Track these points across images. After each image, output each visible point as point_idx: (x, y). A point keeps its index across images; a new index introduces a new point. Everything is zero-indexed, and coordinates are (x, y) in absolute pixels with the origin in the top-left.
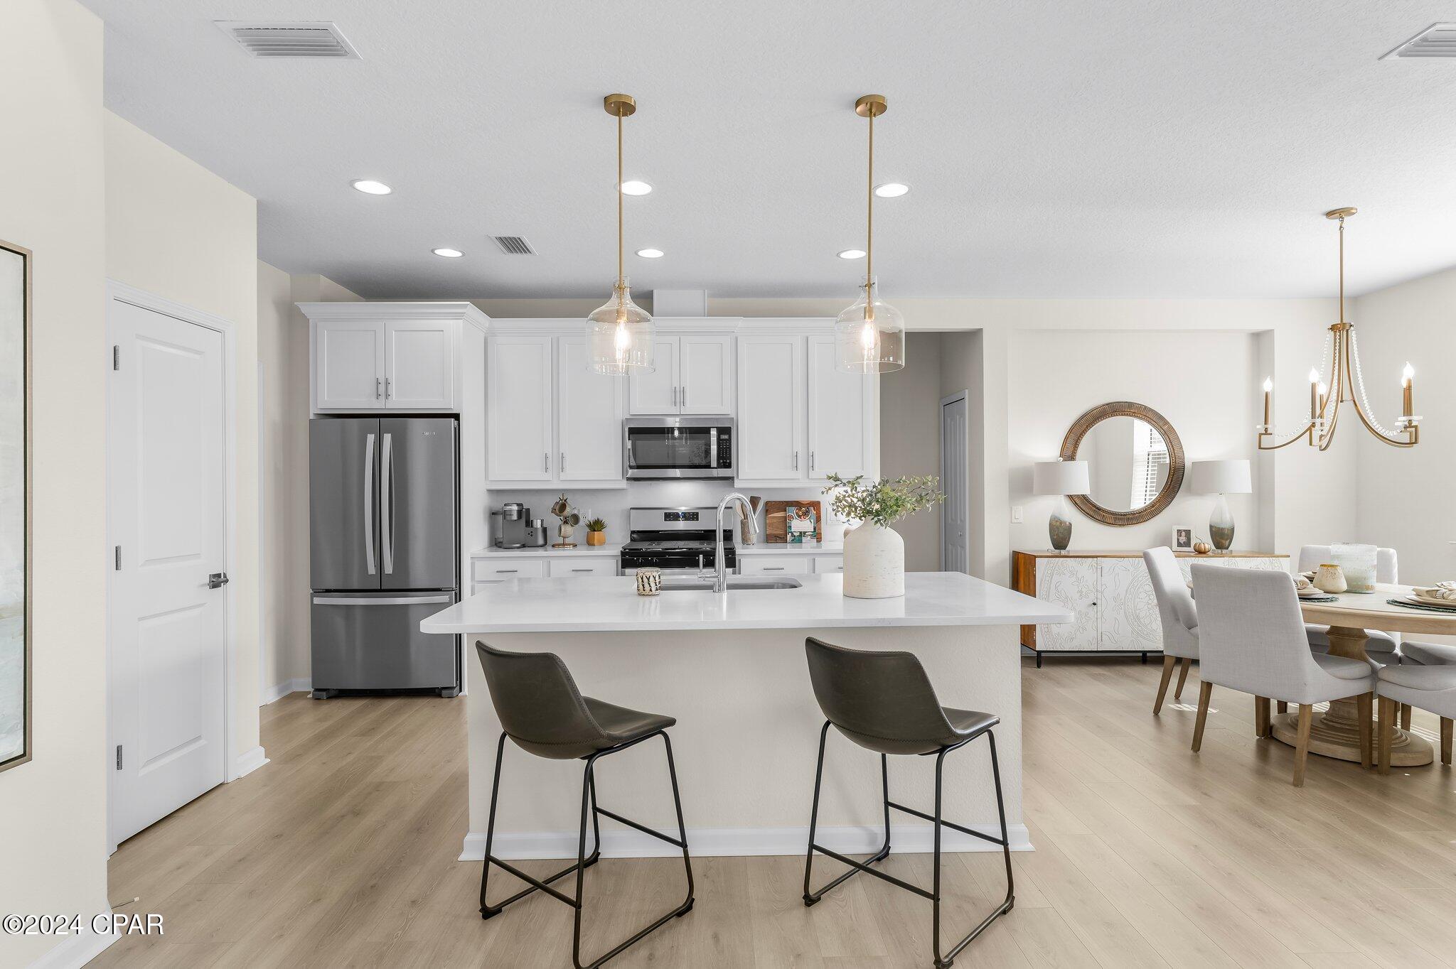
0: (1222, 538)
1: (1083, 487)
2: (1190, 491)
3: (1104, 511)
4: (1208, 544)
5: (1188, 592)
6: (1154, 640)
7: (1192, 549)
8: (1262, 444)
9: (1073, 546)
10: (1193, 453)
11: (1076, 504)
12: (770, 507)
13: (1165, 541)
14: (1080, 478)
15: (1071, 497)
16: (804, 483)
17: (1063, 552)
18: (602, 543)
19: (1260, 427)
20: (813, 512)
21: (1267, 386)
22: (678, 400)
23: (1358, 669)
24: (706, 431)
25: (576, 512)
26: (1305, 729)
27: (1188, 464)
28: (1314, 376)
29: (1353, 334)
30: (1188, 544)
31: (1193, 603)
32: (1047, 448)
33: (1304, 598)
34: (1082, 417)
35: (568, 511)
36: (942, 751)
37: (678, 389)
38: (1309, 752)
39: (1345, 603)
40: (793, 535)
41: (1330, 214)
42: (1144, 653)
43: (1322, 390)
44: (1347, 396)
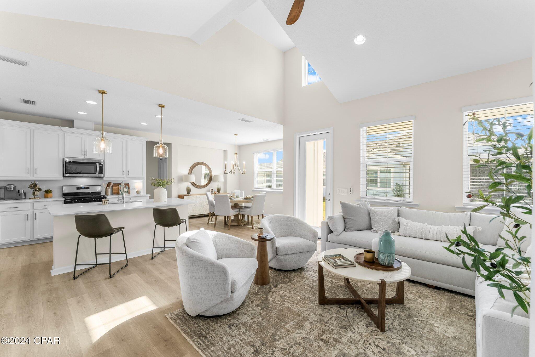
0: (219, 190)
1: (193, 180)
2: (213, 181)
3: (197, 185)
4: (217, 192)
5: (213, 200)
6: (207, 212)
7: (214, 193)
8: (225, 173)
9: (191, 193)
10: (214, 174)
11: (192, 184)
12: (115, 185)
13: (209, 191)
14: (193, 178)
15: (190, 182)
16: (126, 179)
17: (189, 194)
18: (51, 197)
19: (225, 170)
20: (127, 186)
21: (226, 163)
22: (84, 154)
23: (237, 210)
24: (95, 163)
25: (40, 187)
26: (230, 222)
27: (213, 176)
28: (232, 162)
29: (238, 155)
30: (213, 192)
31: (214, 202)
32: (186, 172)
33: (230, 199)
34: (193, 165)
35: (38, 187)
36: (179, 224)
37: (84, 151)
38: (231, 225)
39: (236, 199)
40: (121, 193)
41: (235, 134)
42: (205, 214)
43: (233, 164)
44: (237, 165)
